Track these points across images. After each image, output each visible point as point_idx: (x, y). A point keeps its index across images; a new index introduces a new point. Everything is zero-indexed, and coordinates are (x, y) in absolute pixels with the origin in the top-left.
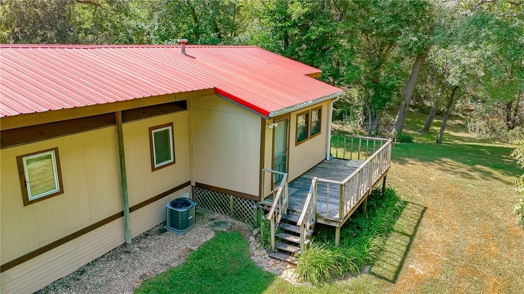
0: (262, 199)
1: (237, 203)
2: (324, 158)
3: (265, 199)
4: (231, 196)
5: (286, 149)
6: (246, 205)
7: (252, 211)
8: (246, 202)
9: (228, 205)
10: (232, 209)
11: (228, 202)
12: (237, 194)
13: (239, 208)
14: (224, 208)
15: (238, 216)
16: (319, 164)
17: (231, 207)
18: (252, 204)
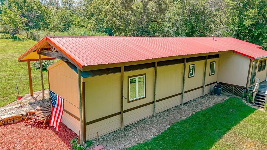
0: (247, 88)
1: (236, 89)
2: (265, 80)
3: (248, 88)
4: (234, 87)
5: (255, 73)
6: (240, 90)
7: (242, 92)
8: (240, 89)
9: (232, 90)
10: (234, 91)
11: (232, 89)
12: (236, 86)
13: (237, 91)
14: (230, 91)
15: (236, 94)
16: (263, 81)
17: (233, 90)
18: (243, 90)
